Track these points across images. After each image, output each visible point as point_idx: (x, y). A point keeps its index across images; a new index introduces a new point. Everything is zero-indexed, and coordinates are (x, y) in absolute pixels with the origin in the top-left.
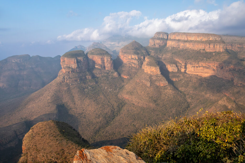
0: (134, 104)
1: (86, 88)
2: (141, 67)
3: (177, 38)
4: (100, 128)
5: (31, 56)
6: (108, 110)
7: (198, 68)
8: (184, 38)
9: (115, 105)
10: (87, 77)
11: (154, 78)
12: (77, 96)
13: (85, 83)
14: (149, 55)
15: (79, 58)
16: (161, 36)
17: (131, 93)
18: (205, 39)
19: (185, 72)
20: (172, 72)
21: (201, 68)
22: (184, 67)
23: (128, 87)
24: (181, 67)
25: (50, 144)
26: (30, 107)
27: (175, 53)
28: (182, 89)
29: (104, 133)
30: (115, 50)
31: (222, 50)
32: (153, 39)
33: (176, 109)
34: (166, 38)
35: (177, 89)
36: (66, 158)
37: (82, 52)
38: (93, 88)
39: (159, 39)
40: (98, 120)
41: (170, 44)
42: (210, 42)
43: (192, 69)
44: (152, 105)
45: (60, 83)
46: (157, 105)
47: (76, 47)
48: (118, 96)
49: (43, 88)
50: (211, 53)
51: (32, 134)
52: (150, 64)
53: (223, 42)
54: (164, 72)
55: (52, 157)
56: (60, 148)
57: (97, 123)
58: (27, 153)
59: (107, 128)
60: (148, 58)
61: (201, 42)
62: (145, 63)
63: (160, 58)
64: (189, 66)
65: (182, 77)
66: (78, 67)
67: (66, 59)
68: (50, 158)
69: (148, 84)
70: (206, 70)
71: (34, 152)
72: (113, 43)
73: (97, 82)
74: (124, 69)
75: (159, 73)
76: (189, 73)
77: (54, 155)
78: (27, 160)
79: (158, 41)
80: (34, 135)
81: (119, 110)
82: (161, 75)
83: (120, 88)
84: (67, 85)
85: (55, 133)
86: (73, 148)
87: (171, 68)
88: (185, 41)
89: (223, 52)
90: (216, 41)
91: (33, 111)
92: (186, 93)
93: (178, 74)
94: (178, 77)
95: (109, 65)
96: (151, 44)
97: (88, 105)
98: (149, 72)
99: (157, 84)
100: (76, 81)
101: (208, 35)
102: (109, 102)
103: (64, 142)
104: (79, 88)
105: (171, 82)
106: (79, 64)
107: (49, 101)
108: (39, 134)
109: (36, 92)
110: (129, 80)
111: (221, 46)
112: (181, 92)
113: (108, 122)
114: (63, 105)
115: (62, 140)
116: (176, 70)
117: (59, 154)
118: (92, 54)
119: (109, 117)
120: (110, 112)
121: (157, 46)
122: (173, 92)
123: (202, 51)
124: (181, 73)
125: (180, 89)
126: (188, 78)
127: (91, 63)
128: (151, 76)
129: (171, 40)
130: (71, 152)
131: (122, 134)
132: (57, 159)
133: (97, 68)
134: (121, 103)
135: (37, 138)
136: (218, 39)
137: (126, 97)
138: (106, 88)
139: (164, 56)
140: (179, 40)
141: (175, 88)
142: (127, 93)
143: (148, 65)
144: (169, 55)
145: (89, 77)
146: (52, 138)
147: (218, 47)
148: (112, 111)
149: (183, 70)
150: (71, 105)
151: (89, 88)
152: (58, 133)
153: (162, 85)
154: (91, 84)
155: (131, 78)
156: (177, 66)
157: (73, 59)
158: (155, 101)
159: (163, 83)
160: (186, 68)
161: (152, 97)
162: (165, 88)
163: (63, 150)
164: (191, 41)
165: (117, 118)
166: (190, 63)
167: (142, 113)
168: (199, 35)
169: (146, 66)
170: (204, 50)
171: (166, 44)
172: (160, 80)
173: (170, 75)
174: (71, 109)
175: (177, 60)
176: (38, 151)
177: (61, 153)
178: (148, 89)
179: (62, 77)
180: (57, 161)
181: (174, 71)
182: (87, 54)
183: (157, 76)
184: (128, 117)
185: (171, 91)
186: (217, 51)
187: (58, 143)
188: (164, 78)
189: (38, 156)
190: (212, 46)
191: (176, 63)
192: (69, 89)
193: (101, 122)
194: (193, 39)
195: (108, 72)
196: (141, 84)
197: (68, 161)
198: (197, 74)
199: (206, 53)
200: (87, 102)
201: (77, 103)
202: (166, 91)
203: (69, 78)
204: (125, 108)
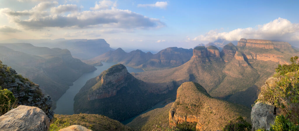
0: (231, 76)
1: (205, 66)
2: (234, 56)
3: (251, 42)
4: (212, 89)
5: (178, 48)
6: (216, 79)
7: (262, 57)
8: (254, 42)
9: (221, 76)
10: (206, 60)
11: (241, 62)
12: (200, 70)
13: (205, 63)
14: (238, 50)
15: (203, 50)
16: (243, 41)
17: (229, 70)
18: (264, 42)
19: (256, 59)
20: (250, 59)
21: (264, 57)
22: (255, 56)
23: (227, 67)
24: (254, 57)
25: (192, 94)
26: (176, 74)
27: (250, 49)
28: (255, 67)
29: (214, 92)
30: (220, 47)
31: (273, 48)
32: (239, 42)
33: (253, 78)
34: (245, 41)
35: (253, 68)
36: (201, 103)
37: (204, 47)
38: (209, 66)
39: (242, 42)
40: (211, 84)
41: (248, 45)
42: (267, 44)
43: (259, 57)
44: (240, 76)
45: (192, 63)
46: (243, 76)
47: (200, 44)
48: (222, 71)
49: (183, 65)
50: (268, 49)
51: (182, 88)
52: (238, 55)
53: (273, 44)
54: (246, 59)
55: (193, 102)
56: (197, 98)
57: (211, 86)
58: (180, 98)
59: (216, 89)
60: (238, 52)
61: (263, 44)
62: (236, 54)
63: (243, 52)
64: (257, 56)
65: (255, 62)
66: (202, 55)
67: (196, 50)
68: (192, 102)
69: (238, 65)
70: (266, 58)
71: (183, 98)
72: (219, 43)
73: (211, 64)
74: (225, 57)
75: (243, 59)
76: (258, 59)
77: (194, 100)
78: (179, 101)
79: (242, 43)
80: (183, 88)
81: (223, 79)
82: (244, 61)
83: (223, 67)
84: (196, 64)
85: (194, 89)
86: (204, 97)
87: (249, 57)
88: (255, 44)
89: (273, 49)
90: (270, 43)
91: (177, 76)
92: (257, 69)
93: (253, 60)
94: (253, 61)
95: (218, 55)
96: (238, 44)
97: (206, 76)
98: (238, 59)
99: (243, 65)
100: (200, 62)
101: (265, 40)
102: (217, 74)
103: (200, 94)
104: (202, 66)
105: (249, 64)
106: (202, 53)
107: (186, 72)
108: (186, 88)
109: (180, 66)
110: (228, 63)
111: (272, 46)
112: (255, 69)
113: (217, 86)
114: (193, 74)
115: (198, 92)
116: (252, 58)
117: (197, 100)
118: (210, 48)
119: (218, 83)
120: (218, 80)
121: (241, 46)
122: (251, 69)
123: (263, 48)
124: (254, 59)
125: (254, 68)
126: (257, 62)
127: (208, 53)
128: (239, 61)
129: (248, 43)
130: (203, 100)
131: (225, 93)
132: (196, 103)
133: (212, 56)
134: (224, 75)
135: (185, 90)
136: (271, 42)
137: (227, 72)
138: (216, 67)
139: (245, 51)
140: (252, 43)
141: (252, 67)
142: (227, 70)
143: (237, 55)
144: (247, 51)
145: (207, 60)
146: (193, 91)
147: (271, 46)
148: (219, 79)
149: (255, 58)
150: (197, 75)
151: (207, 66)
152: (196, 89)
153: (245, 66)
154: (208, 64)
155: (229, 62)
156: (252, 56)
157: (200, 50)
158: (242, 74)
159: (246, 64)
160: (256, 57)
161: (240, 72)
162: (247, 67)
163: (199, 98)
164: (258, 43)
165: (222, 84)
166: (258, 54)
167: (235, 81)
168: (261, 40)
169: (236, 56)
170: (264, 48)
171: (246, 45)
172: (244, 63)
173: (249, 61)
174: (197, 77)
175: (252, 53)
176: (186, 97)
177: (198, 100)
178: (238, 68)
179: (193, 60)
180: (196, 104)
181: (251, 58)
182: (206, 48)
183: (242, 61)
184: (228, 83)
185: (250, 69)
186: (271, 48)
187: (196, 94)
188: (246, 62)
189: (186, 100)
190: (268, 46)
191: (251, 54)
192: (196, 66)
193: (213, 86)
194: (259, 42)
195: (217, 58)
196: (234, 65)
197: (202, 105)
198: (262, 59)
199: (265, 49)
200: (206, 74)
201: (200, 74)
202: (247, 69)
203: (197, 60)
204: (226, 78)
